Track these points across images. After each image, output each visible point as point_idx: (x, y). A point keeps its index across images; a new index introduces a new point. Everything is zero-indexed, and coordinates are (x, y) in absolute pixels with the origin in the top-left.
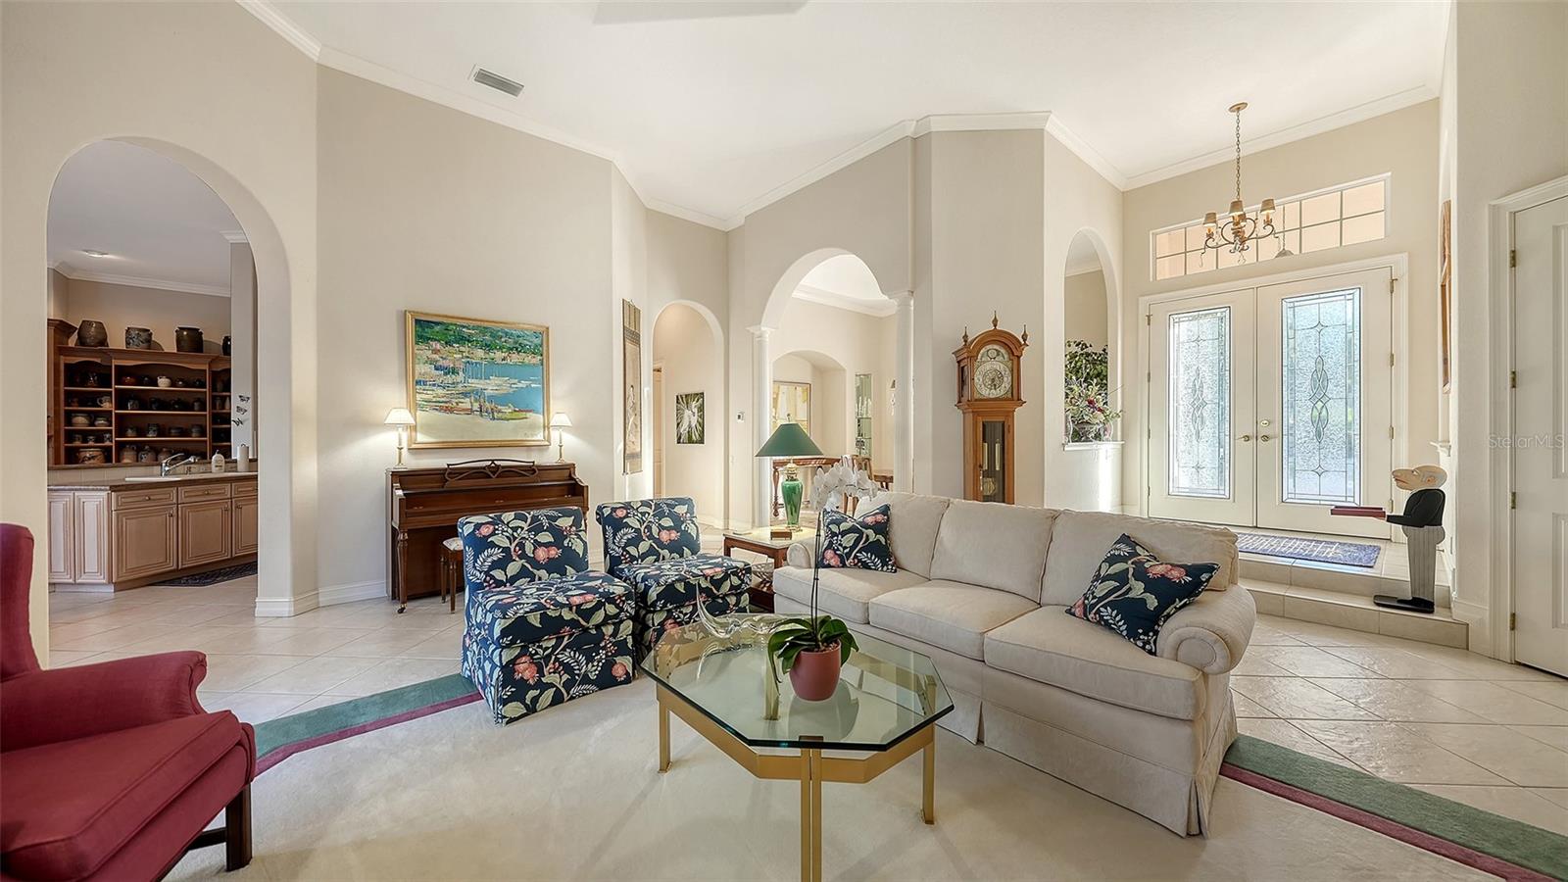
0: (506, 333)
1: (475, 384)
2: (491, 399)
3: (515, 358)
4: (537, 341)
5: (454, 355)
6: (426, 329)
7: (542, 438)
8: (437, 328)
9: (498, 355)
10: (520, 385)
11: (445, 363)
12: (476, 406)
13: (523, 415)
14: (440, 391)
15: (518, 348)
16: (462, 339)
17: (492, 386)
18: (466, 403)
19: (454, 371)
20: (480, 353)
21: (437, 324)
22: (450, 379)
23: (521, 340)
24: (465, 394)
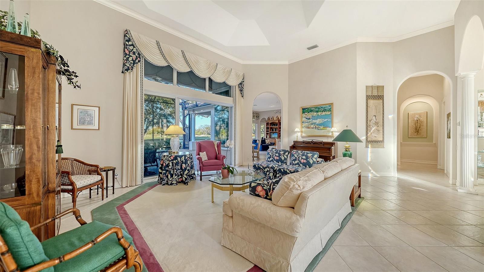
0: (321, 107)
1: (314, 121)
2: (318, 125)
3: (324, 113)
4: (330, 108)
5: (310, 115)
6: (304, 110)
7: (331, 135)
8: (306, 110)
9: (319, 113)
10: (325, 120)
11: (308, 117)
12: (314, 127)
13: (326, 128)
14: (307, 124)
15: (325, 110)
16: (311, 111)
17: (318, 121)
18: (312, 126)
19: (310, 119)
20: (315, 113)
21: (306, 108)
22: (309, 121)
23: (325, 108)
24: (312, 124)
